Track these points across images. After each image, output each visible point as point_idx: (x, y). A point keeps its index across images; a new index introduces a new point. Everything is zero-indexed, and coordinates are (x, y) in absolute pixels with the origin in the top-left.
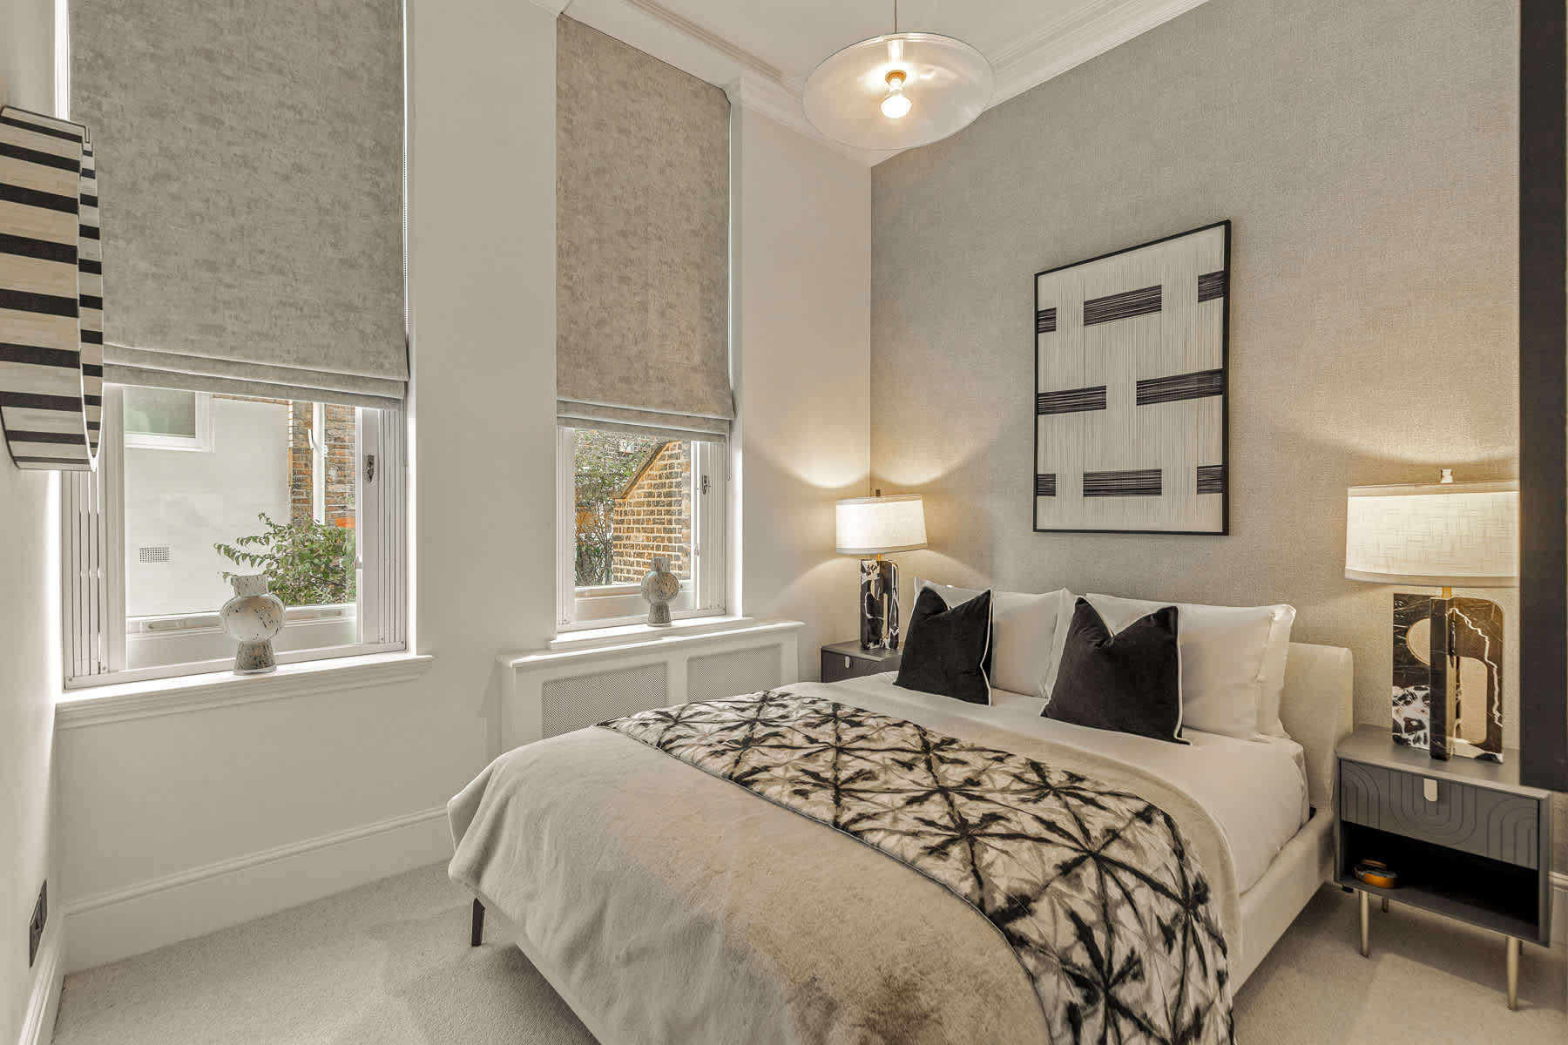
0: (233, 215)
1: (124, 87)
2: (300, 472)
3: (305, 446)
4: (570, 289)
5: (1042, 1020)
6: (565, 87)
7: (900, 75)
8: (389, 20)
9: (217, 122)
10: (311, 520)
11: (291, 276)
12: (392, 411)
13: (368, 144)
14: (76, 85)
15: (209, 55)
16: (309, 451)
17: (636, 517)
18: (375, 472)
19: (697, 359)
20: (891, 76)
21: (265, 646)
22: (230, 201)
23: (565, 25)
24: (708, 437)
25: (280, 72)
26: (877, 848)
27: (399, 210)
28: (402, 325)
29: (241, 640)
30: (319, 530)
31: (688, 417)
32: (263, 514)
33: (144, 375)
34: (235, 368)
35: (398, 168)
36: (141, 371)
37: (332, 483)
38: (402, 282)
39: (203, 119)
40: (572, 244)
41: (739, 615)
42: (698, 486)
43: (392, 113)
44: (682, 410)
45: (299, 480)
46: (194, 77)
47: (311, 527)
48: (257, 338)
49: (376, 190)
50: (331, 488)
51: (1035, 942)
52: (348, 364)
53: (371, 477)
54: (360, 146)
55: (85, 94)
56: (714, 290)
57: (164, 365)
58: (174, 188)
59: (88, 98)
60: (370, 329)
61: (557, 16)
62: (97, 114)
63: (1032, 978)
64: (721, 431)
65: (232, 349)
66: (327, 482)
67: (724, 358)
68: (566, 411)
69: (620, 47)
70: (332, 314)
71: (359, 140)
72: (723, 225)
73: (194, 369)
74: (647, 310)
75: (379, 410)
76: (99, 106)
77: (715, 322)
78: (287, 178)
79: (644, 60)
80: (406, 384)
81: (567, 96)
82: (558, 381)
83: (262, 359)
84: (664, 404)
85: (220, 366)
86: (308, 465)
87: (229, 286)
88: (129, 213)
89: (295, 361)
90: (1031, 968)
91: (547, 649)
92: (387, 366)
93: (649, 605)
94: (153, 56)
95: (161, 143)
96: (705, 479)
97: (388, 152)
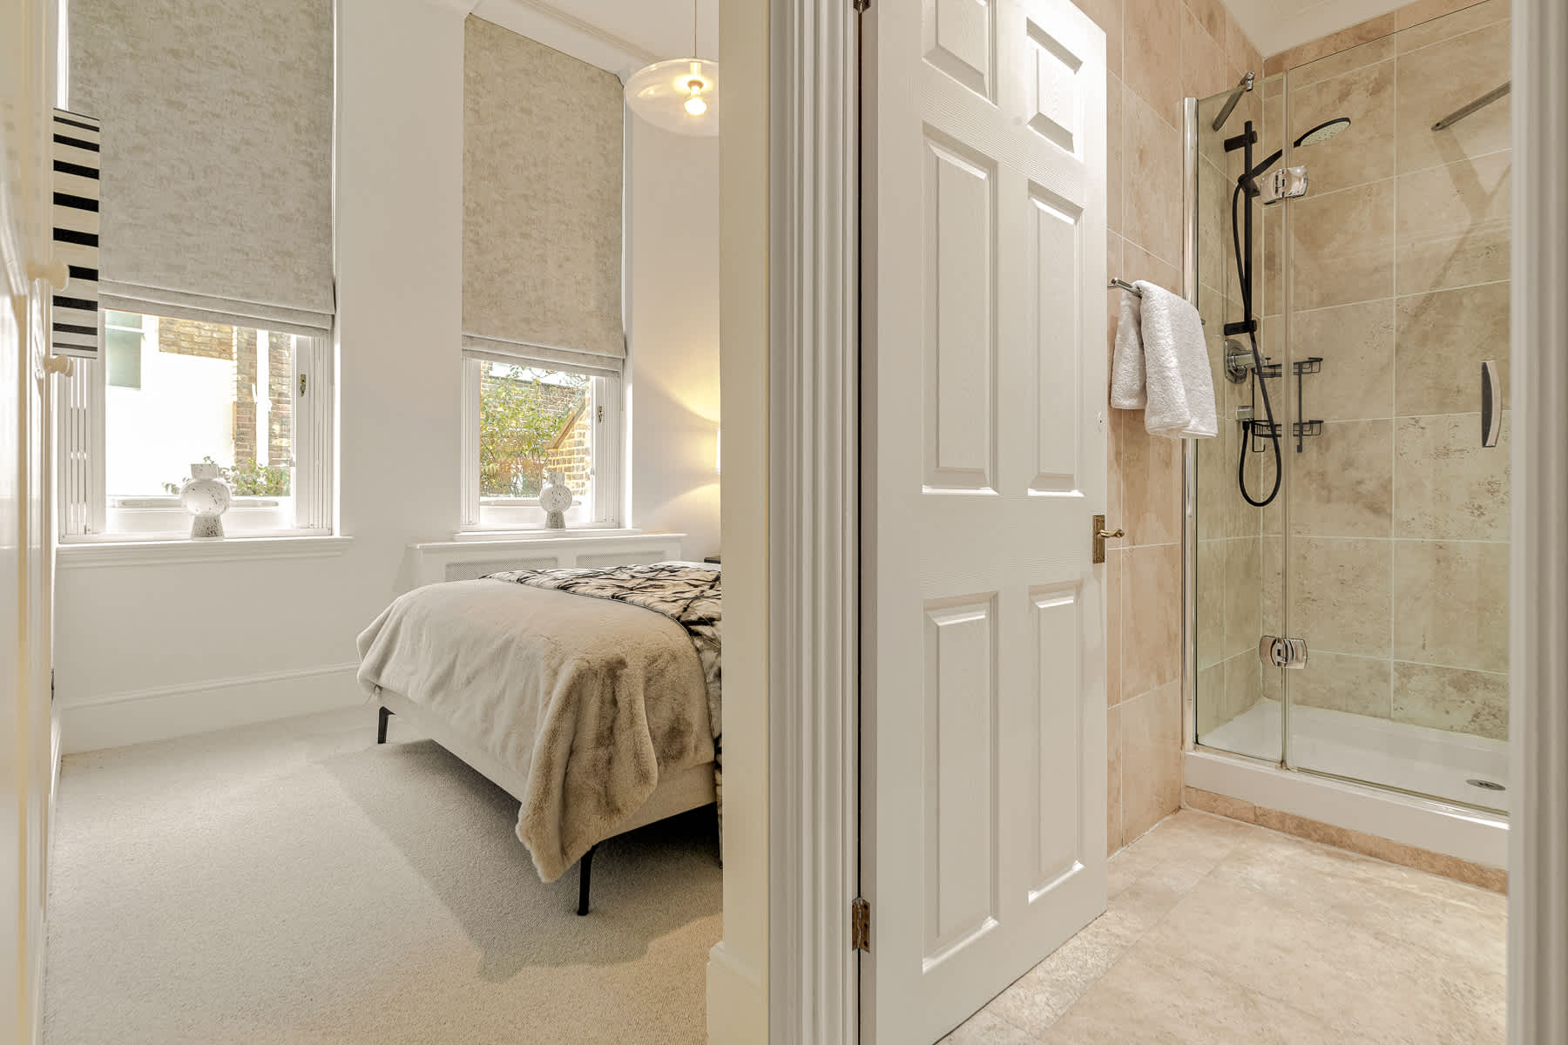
0: (193, 179)
1: (110, 79)
2: (244, 426)
3: (249, 400)
4: (477, 243)
5: (700, 672)
6: (472, 74)
7: (700, 84)
8: (321, 22)
9: (181, 106)
10: (255, 463)
11: (239, 227)
12: (321, 338)
13: (304, 122)
14: (73, 79)
15: (174, 53)
16: (253, 406)
17: (567, 465)
18: (307, 387)
19: (593, 304)
20: (692, 83)
21: (216, 520)
22: (191, 168)
23: (474, 24)
24: (602, 373)
25: (232, 66)
26: (632, 603)
27: (329, 176)
28: (331, 269)
29: (198, 513)
30: (262, 472)
31: (583, 354)
32: (209, 458)
33: (122, 303)
34: (194, 299)
35: (328, 141)
36: (120, 299)
37: (275, 437)
38: (331, 235)
39: (170, 103)
40: (479, 205)
41: (628, 523)
42: (594, 415)
43: (323, 97)
44: (577, 348)
45: (243, 433)
46: (164, 71)
47: (253, 469)
48: (210, 276)
49: (309, 160)
50: (274, 442)
51: (706, 635)
52: (284, 299)
53: (303, 392)
54: (296, 124)
55: (80, 85)
56: (609, 247)
57: (138, 295)
58: (147, 157)
59: (82, 88)
60: (303, 272)
61: (465, 17)
62: (88, 99)
63: (698, 650)
64: (615, 368)
65: (191, 284)
66: (270, 435)
67: (618, 304)
68: (472, 345)
69: (522, 41)
70: (272, 258)
71: (296, 119)
72: (618, 191)
73: (162, 299)
74: (546, 262)
75: (310, 338)
76: (90, 94)
77: (610, 275)
78: (236, 150)
79: (545, 51)
80: (333, 316)
81: (475, 83)
82: (463, 319)
83: (215, 292)
84: (561, 342)
85: (183, 298)
86: (253, 420)
87: (190, 235)
88: (111, 176)
89: (242, 296)
90: (698, 646)
91: (452, 540)
92: (317, 302)
93: (546, 513)
94: (132, 56)
95: (137, 121)
96: (600, 409)
97: (320, 129)
